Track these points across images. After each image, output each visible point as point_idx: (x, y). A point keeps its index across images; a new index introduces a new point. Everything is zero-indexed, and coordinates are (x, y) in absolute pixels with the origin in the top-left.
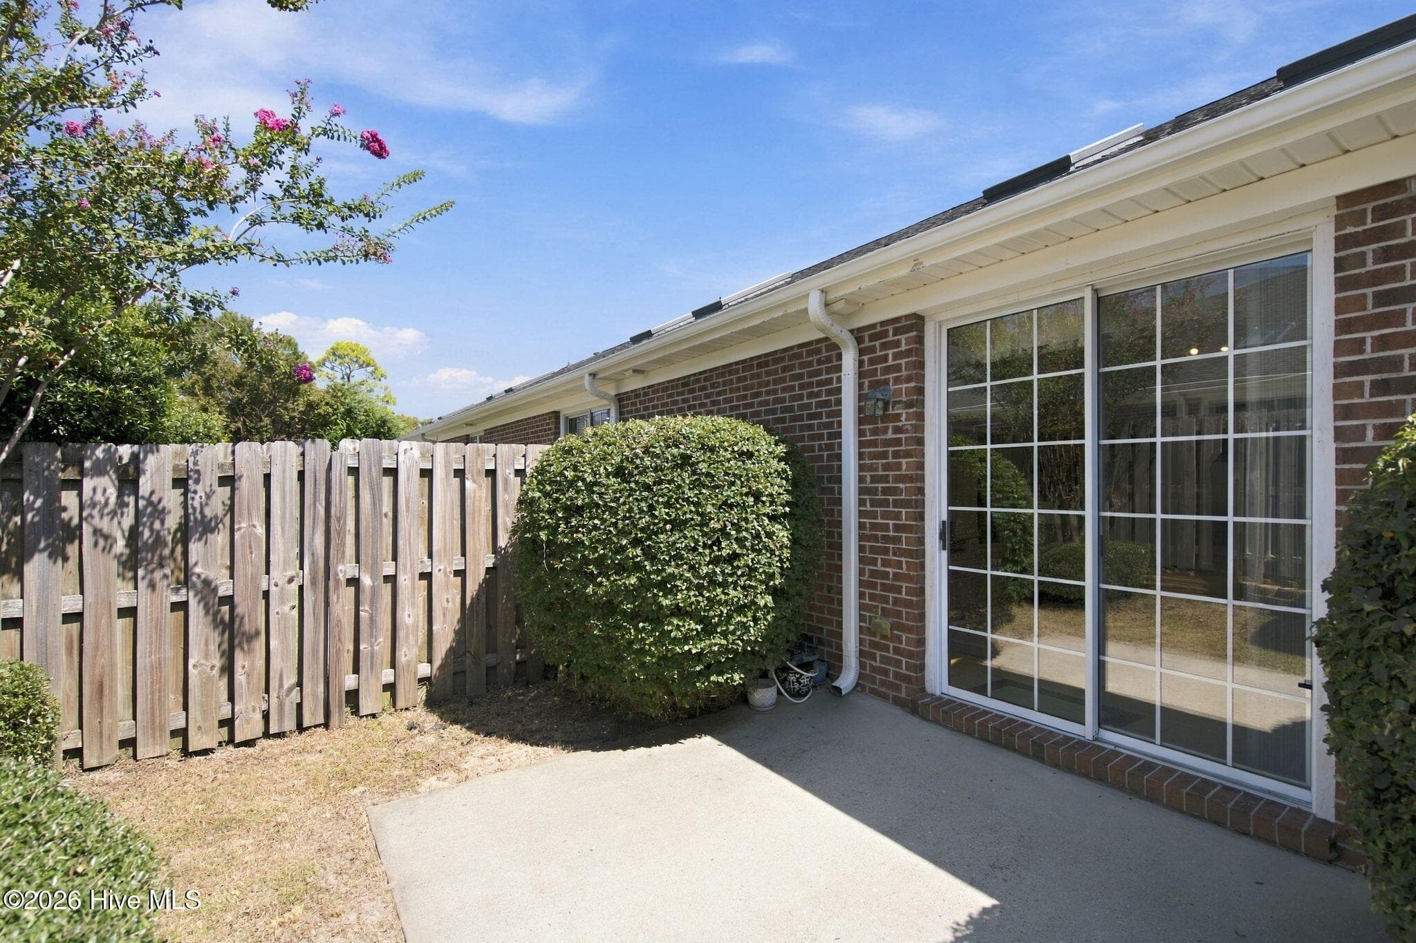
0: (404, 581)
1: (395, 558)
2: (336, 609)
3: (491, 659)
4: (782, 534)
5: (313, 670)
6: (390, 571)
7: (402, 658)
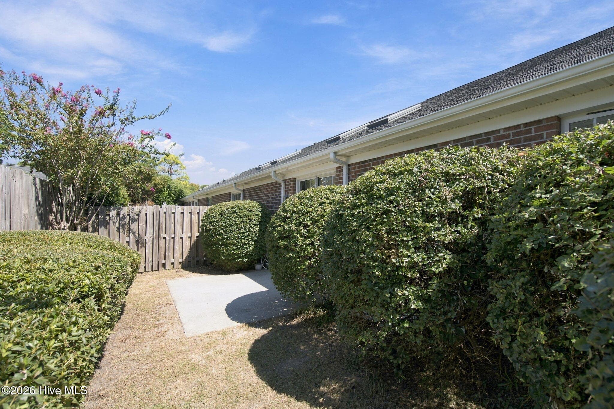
0: (176, 239)
1: (174, 233)
2: (160, 244)
3: (198, 259)
4: (257, 228)
5: (155, 258)
6: (173, 236)
7: (176, 256)
